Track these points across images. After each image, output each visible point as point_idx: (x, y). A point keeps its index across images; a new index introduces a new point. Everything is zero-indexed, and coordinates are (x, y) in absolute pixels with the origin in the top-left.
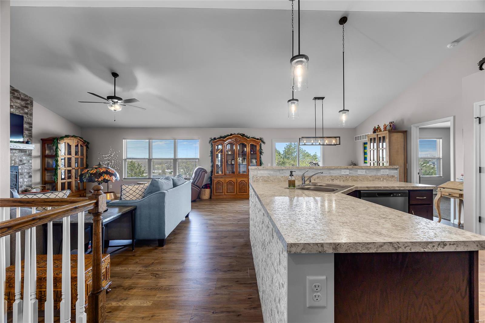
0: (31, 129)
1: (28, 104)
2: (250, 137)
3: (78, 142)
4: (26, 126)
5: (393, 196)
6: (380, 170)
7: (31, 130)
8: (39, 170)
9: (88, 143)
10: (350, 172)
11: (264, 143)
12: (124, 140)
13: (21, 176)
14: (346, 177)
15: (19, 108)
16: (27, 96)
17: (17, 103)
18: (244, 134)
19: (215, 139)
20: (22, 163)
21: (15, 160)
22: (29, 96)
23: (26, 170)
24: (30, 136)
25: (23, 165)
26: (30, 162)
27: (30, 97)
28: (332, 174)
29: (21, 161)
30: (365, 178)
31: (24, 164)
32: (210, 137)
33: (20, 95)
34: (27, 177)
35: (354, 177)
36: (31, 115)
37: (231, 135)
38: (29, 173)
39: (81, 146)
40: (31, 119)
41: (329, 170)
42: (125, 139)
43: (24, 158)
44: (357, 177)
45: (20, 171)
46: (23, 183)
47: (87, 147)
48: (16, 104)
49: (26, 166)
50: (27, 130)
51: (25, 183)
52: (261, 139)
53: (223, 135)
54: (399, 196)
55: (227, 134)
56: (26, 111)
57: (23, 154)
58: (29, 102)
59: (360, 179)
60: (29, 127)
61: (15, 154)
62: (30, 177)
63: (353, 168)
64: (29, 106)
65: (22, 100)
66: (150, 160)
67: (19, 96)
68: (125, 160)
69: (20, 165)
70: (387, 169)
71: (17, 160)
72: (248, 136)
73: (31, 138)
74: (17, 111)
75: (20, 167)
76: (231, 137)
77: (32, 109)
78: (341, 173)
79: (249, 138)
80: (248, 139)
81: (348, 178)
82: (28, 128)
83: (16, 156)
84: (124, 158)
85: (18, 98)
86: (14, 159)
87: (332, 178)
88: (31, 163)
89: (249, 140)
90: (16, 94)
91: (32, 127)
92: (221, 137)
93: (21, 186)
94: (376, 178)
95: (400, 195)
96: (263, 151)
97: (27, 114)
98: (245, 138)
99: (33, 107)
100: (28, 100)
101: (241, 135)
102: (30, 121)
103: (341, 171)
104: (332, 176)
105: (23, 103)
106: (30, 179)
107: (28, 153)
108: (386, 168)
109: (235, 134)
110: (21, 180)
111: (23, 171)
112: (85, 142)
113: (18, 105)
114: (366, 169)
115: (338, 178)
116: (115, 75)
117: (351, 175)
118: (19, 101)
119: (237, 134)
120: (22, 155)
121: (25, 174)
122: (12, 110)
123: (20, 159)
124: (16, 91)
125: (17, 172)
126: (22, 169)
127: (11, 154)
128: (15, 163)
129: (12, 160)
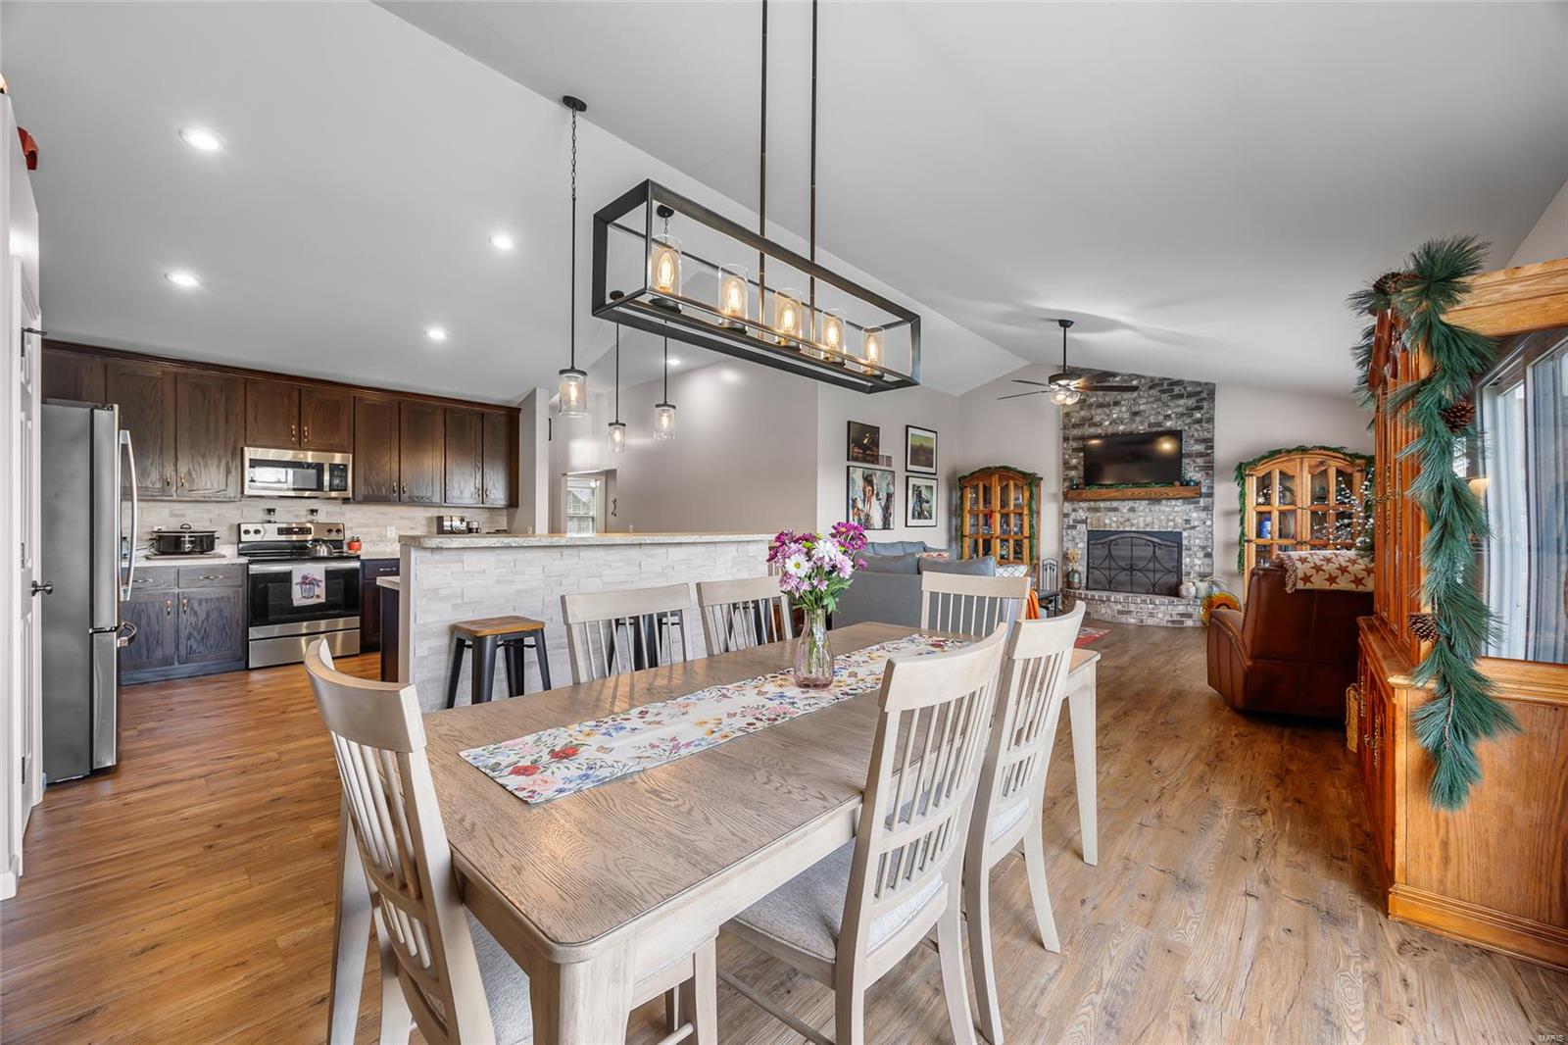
0: (1209, 451)
1: (1202, 400)
3: (1322, 462)
4: (1193, 448)
7: (1210, 454)
13: (1188, 552)
15: (1182, 415)
16: (1199, 384)
17: (1178, 406)
20: (1188, 526)
21: (1173, 520)
22: (1205, 381)
23: (1197, 541)
24: (1209, 468)
25: (1192, 531)
26: (1208, 523)
27: (1206, 384)
29: (1187, 521)
31: (1194, 528)
33: (1185, 388)
34: (1201, 554)
36: (1211, 420)
38: (1203, 548)
40: (1211, 431)
43: (1194, 515)
45: (1185, 542)
46: (1191, 568)
48: (1177, 410)
49: (1197, 532)
50: (1201, 455)
51: (1197, 568)
56: (1199, 415)
57: (1192, 506)
58: (1204, 395)
60: (1206, 449)
61: (1176, 509)
62: (1209, 555)
64: (1205, 405)
65: (1190, 396)
67: (1183, 391)
69: (1184, 530)
71: (1180, 520)
73: (1210, 472)
74: (1179, 423)
75: (1185, 534)
77: (1212, 408)
82: (1203, 450)
83: (1177, 512)
85: (1181, 396)
86: (1172, 518)
88: (1210, 527)
90: (1177, 389)
91: (1212, 447)
93: (1189, 574)
97: (1199, 421)
99: (1214, 401)
100: (1200, 392)
102: (1208, 436)
105: (1191, 402)
106: (1207, 560)
107: (1202, 504)
110: (1186, 560)
111: (1192, 542)
113: (1181, 409)
118: (1181, 402)
120: (1190, 510)
121: (1195, 549)
122: (1169, 424)
123: (1185, 517)
124: (1179, 383)
125: (1180, 546)
126: (1192, 540)
127: (1167, 509)
128: (1175, 526)
129: (1168, 521)
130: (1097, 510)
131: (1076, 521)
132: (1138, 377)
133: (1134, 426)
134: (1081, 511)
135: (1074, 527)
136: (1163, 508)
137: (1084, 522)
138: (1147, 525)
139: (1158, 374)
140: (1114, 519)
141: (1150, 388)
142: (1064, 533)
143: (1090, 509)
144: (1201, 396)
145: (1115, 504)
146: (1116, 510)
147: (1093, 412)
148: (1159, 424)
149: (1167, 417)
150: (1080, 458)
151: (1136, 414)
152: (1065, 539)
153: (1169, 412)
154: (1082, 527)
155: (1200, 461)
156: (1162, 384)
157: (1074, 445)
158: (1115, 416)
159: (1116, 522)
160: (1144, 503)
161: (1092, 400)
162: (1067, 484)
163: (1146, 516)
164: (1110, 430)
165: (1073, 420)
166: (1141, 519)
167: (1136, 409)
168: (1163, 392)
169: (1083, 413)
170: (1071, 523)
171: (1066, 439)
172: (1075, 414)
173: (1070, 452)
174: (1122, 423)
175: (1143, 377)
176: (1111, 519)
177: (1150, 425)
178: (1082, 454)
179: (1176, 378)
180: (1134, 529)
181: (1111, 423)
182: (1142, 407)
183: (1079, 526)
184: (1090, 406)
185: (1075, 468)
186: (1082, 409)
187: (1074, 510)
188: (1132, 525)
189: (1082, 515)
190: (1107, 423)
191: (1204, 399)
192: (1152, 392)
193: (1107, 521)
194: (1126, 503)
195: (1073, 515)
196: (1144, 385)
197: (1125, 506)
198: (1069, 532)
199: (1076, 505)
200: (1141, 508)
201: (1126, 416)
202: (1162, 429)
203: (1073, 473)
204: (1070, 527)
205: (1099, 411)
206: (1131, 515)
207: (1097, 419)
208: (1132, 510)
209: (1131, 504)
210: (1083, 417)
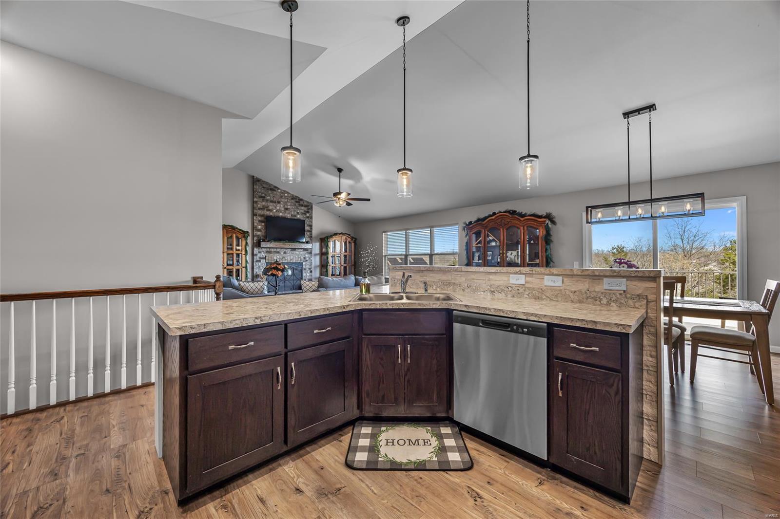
2: (527, 215)
3: (346, 239)
4: (307, 228)
5: (512, 331)
6: (603, 279)
7: (311, 231)
8: (318, 266)
9: (356, 239)
10: (528, 279)
11: (553, 222)
12: (384, 234)
13: (305, 271)
14: (518, 290)
15: (303, 213)
16: (308, 202)
17: (301, 209)
18: (515, 211)
19: (470, 223)
20: (305, 260)
21: (300, 258)
22: (310, 202)
23: (308, 266)
24: (311, 237)
28: (492, 282)
29: (305, 258)
30: (559, 295)
31: (307, 261)
32: (464, 221)
33: (304, 202)
34: (309, 272)
35: (533, 289)
36: (312, 218)
37: (494, 214)
38: (310, 269)
39: (349, 242)
40: (312, 222)
41: (488, 274)
42: (385, 232)
43: (307, 255)
44: (542, 291)
45: (304, 267)
46: (306, 277)
47: (355, 242)
49: (308, 263)
50: (309, 231)
51: (308, 277)
52: (549, 217)
53: (482, 216)
54: (523, 333)
55: (489, 214)
56: (308, 215)
57: (306, 252)
58: (310, 207)
59: (548, 295)
60: (310, 229)
61: (301, 253)
62: (311, 272)
63: (531, 272)
64: (310, 211)
65: (306, 206)
66: (406, 256)
67: (303, 204)
68: (386, 256)
70: (623, 277)
71: (302, 258)
72: (523, 213)
75: (304, 263)
76: (493, 217)
77: (312, 213)
78: (509, 280)
79: (523, 216)
80: (522, 219)
81: (521, 290)
84: (384, 255)
86: (299, 256)
87: (492, 290)
88: (312, 260)
89: (524, 220)
90: (301, 202)
91: (312, 229)
92: (479, 220)
94: (587, 298)
95: (525, 330)
96: (553, 238)
97: (308, 217)
98: (517, 218)
99: (312, 210)
100: (308, 206)
101: (510, 214)
102: (311, 224)
103: (509, 276)
104: (491, 286)
105: (306, 209)
106: (311, 274)
107: (309, 251)
108: (615, 274)
109: (501, 212)
110: (304, 274)
112: (352, 238)
113: (302, 211)
114: (562, 275)
115: (502, 290)
116: (340, 170)
117: (531, 286)
118: (303, 208)
119: (504, 212)
121: (307, 269)
122: (298, 216)
123: (304, 256)
124: (301, 200)
125: (302, 268)
126: (306, 265)
127: (298, 253)
128: (301, 260)
129: (299, 258)
130: (270, 252)
131: (260, 258)
132: (287, 193)
133: (286, 215)
134: (263, 253)
135: (260, 261)
136: (296, 252)
137: (265, 258)
138: (291, 260)
139: (295, 194)
140: (278, 257)
141: (292, 199)
142: (255, 264)
143: (267, 252)
144: (309, 207)
145: (278, 250)
146: (278, 252)
147: (268, 204)
148: (295, 216)
149: (298, 213)
150: (262, 225)
151: (287, 209)
152: (255, 267)
153: (299, 211)
154: (263, 261)
155: (308, 233)
156: (296, 199)
157: (260, 218)
158: (278, 208)
159: (279, 258)
160: (289, 250)
161: (268, 198)
162: (255, 238)
163: (290, 256)
164: (276, 214)
165: (259, 206)
166: (289, 257)
167: (286, 207)
168: (297, 202)
169: (264, 203)
170: (258, 259)
171: (254, 215)
172: (260, 203)
173: (257, 222)
174: (281, 212)
175: (290, 193)
176: (277, 257)
177: (292, 215)
178: (263, 224)
179: (301, 197)
180: (286, 261)
181: (276, 211)
182: (289, 207)
183: (262, 260)
184: (267, 200)
185: (260, 230)
186: (263, 201)
187: (260, 252)
188: (286, 260)
189: (263, 255)
190: (275, 211)
191: (309, 209)
192: (292, 201)
193: (275, 258)
194: (282, 249)
195: (259, 255)
196: (290, 197)
197: (282, 251)
198: (257, 263)
199: (260, 250)
200: (288, 252)
201: (283, 209)
202: (296, 218)
203: (259, 233)
204: (257, 261)
205: (271, 204)
206: (285, 255)
207: (270, 208)
208: (285, 253)
209: (285, 250)
210: (264, 205)
